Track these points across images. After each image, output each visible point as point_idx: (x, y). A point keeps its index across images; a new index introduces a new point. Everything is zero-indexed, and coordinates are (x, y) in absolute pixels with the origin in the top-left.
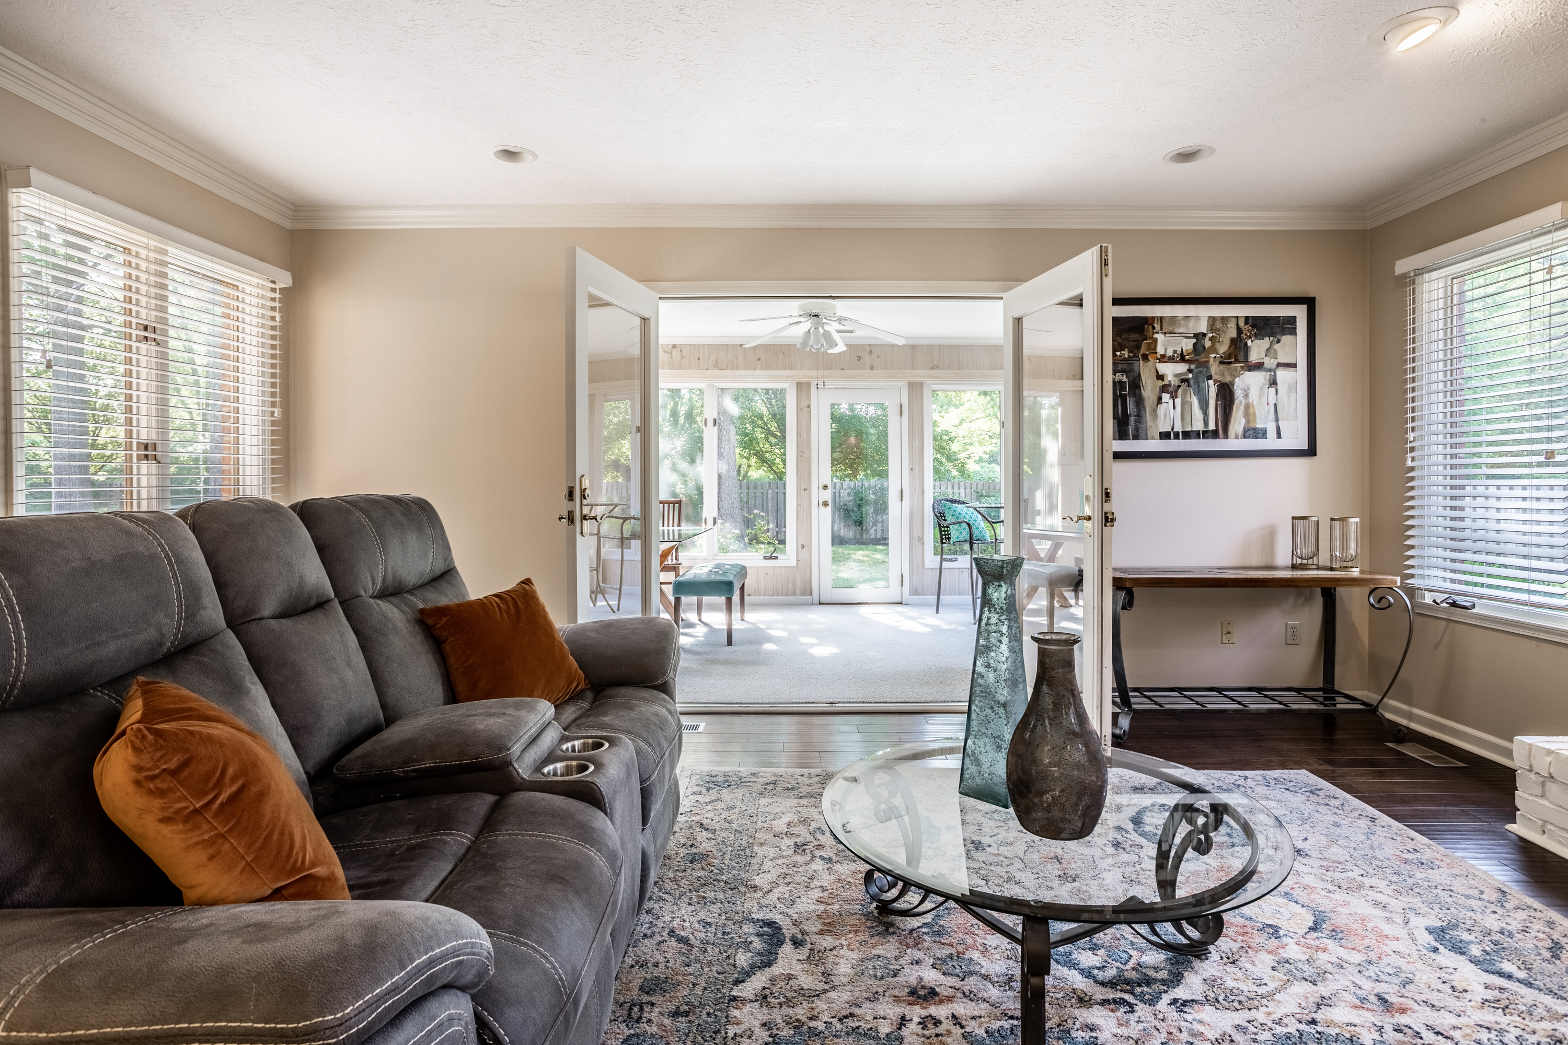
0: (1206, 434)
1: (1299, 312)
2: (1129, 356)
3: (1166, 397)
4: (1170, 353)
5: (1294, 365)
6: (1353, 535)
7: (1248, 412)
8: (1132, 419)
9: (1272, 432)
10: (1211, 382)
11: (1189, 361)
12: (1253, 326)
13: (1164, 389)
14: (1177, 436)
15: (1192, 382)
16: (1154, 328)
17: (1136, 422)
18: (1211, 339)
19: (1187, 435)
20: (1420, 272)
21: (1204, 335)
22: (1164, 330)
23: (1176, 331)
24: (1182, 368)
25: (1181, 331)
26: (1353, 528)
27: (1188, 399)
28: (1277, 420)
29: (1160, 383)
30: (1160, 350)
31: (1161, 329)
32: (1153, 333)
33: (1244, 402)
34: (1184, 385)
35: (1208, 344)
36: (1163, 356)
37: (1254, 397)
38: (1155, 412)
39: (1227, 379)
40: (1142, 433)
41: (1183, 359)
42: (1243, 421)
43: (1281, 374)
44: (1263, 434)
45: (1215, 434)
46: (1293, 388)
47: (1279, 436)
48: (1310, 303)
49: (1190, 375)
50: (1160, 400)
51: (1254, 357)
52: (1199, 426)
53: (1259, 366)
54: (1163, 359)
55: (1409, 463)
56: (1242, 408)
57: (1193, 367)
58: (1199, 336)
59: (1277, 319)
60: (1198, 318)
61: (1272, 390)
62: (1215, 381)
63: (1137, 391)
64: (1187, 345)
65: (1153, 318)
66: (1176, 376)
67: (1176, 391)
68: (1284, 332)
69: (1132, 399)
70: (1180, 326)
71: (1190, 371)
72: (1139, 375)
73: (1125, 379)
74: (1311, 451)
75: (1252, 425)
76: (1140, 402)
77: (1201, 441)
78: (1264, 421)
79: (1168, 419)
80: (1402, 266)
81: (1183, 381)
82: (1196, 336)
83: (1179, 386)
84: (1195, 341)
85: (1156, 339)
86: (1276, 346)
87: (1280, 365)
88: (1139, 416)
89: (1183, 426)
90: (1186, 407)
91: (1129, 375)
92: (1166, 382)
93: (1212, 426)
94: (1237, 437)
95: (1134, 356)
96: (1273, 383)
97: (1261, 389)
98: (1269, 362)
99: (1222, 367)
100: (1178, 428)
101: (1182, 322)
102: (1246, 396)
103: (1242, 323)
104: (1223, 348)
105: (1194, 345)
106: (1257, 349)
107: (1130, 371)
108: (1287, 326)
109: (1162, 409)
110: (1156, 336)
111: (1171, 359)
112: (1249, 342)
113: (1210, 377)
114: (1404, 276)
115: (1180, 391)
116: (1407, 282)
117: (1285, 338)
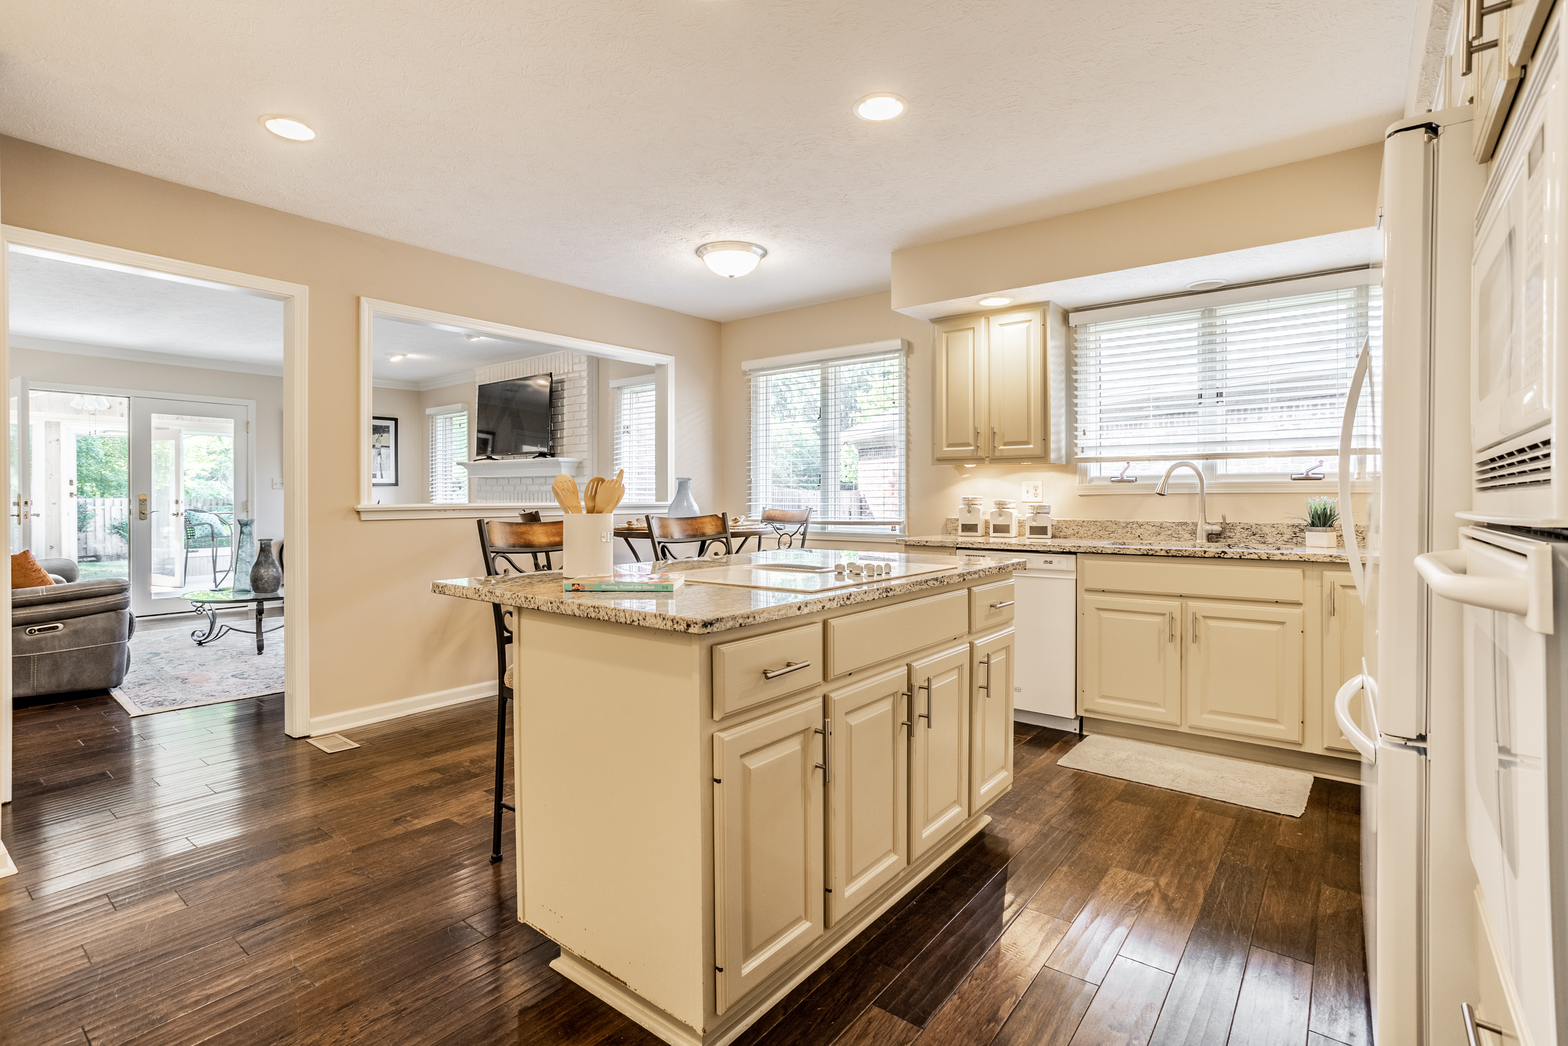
1: (391, 424)
5: (389, 447)
9: (378, 476)
20: (436, 415)
28: (381, 470)
43: (383, 451)
44: (374, 476)
46: (388, 456)
47: (382, 478)
48: (396, 421)
53: (373, 447)
55: (430, 490)
59: (381, 427)
61: (379, 457)
68: (384, 432)
74: (396, 484)
78: (375, 470)
80: (429, 411)
86: (381, 438)
87: (382, 446)
96: (379, 454)
97: (374, 457)
98: (378, 445)
106: (372, 439)
108: (387, 430)
114: (429, 415)
116: (432, 417)
117: (384, 435)
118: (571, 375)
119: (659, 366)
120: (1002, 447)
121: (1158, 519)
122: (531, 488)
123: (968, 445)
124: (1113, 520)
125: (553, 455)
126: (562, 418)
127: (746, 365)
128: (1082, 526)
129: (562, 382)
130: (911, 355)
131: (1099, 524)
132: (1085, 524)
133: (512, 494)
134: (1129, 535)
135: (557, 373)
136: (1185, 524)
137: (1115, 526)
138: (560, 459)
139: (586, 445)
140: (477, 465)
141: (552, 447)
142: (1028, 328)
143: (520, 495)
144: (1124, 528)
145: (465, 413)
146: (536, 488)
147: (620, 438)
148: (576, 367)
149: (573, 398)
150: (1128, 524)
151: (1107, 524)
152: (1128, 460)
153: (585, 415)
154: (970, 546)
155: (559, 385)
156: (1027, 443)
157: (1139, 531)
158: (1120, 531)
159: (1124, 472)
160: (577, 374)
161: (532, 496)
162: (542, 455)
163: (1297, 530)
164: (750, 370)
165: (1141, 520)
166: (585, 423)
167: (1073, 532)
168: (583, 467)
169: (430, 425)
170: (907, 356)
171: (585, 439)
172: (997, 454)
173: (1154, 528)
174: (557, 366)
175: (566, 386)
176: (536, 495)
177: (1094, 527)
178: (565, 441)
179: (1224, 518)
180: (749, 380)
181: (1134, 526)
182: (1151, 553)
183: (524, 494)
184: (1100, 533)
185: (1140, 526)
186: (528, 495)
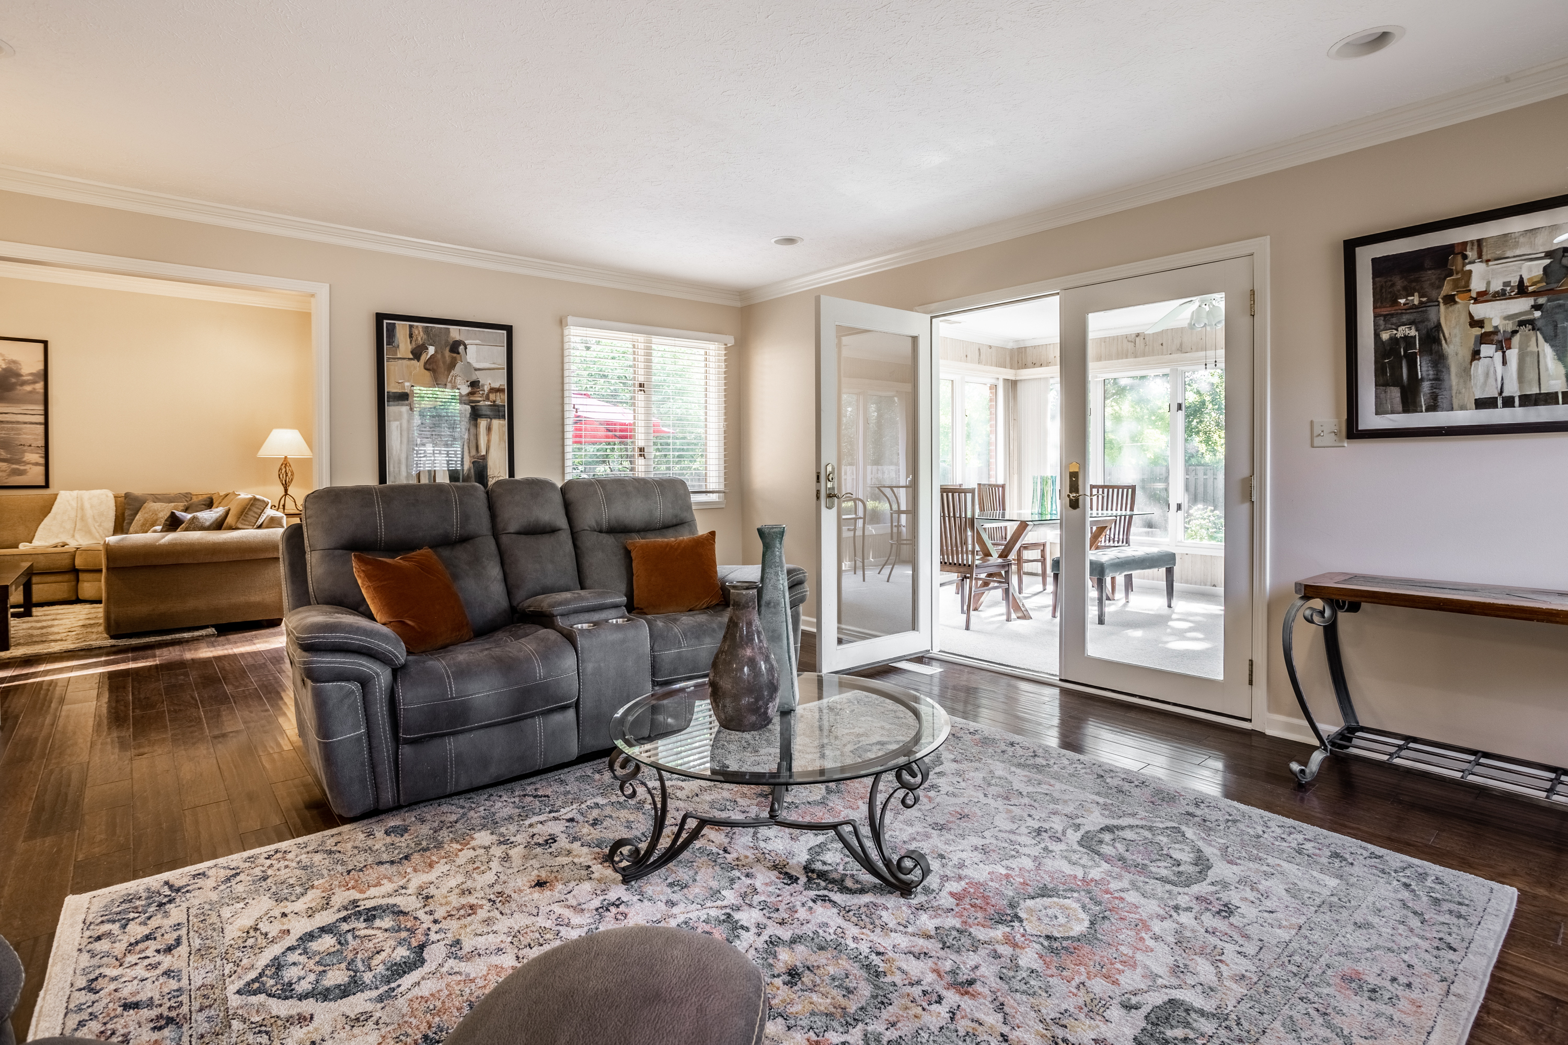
2: (1421, 303)
3: (1487, 350)
4: (1496, 286)
8: (1426, 387)
11: (1535, 294)
13: (1485, 339)
14: (1509, 402)
15: (1539, 324)
16: (1465, 257)
17: (1432, 387)
19: (1527, 401)
22: (1485, 258)
23: (1508, 254)
24: (1522, 305)
25: (1518, 252)
27: (1533, 348)
29: (1477, 331)
30: (1477, 285)
31: (1480, 256)
32: (1464, 265)
34: (1525, 330)
36: (1481, 294)
38: (1466, 373)
40: (1443, 402)
41: (1522, 290)
49: (1538, 314)
50: (1476, 355)
52: (1555, 386)
54: (1482, 297)
57: (1542, 300)
58: (1557, 256)
60: (1551, 229)
63: (1435, 347)
64: (1532, 270)
65: (1464, 244)
66: (1508, 318)
67: (1509, 340)
69: (1426, 359)
70: (1516, 245)
71: (1536, 307)
72: (1438, 327)
73: (1413, 332)
76: (1439, 361)
77: (1561, 407)
79: (1491, 380)
81: (1522, 323)
82: (1549, 255)
83: (1514, 332)
84: (1548, 261)
85: (1470, 272)
88: (1438, 381)
89: (1520, 388)
90: (1528, 359)
91: (1420, 326)
92: (1488, 328)
95: (1429, 301)
100: (1512, 389)
101: (1522, 240)
105: (1545, 269)
107: (1423, 322)
109: (1479, 368)
110: (1468, 267)
111: (1500, 295)
115: (1516, 340)
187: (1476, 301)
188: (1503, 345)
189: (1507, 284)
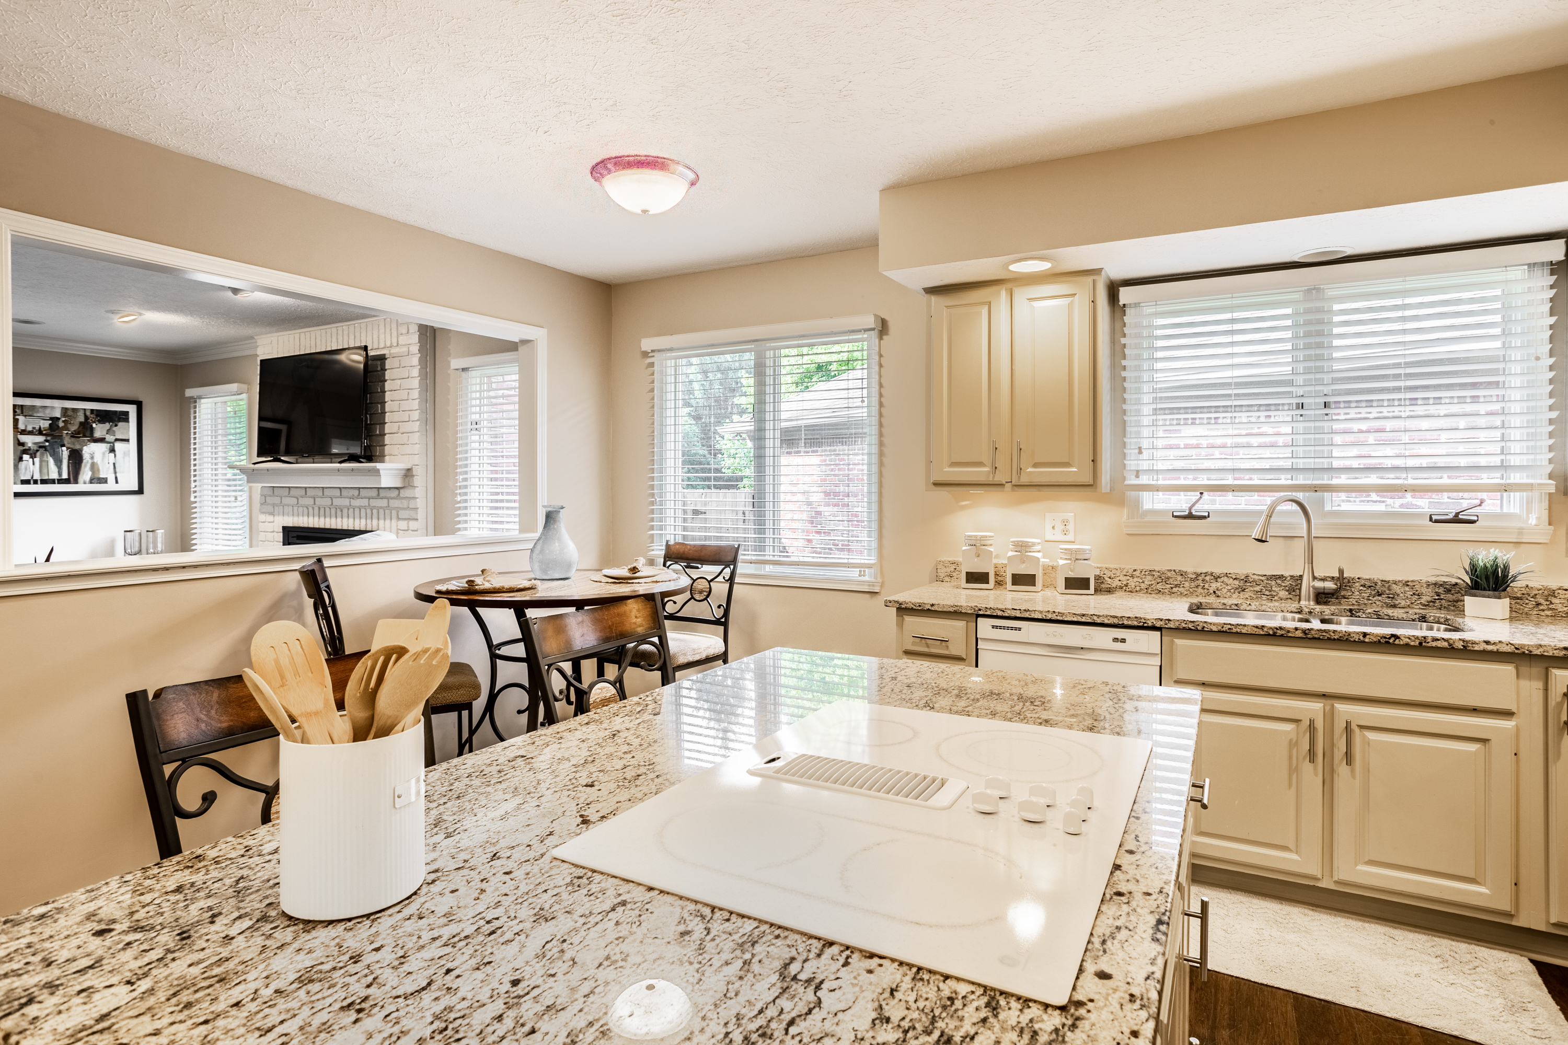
0: (61, 481)
1: (132, 410)
3: (26, 457)
4: (30, 428)
5: (128, 440)
6: (159, 540)
7: (94, 467)
9: (111, 479)
10: (64, 449)
12: (97, 416)
13: (26, 452)
14: (36, 482)
15: (48, 448)
16: (16, 412)
18: (63, 421)
19: (44, 482)
20: (200, 398)
21: (58, 419)
22: (25, 414)
23: (35, 415)
24: (40, 439)
25: (39, 415)
26: (159, 536)
27: (45, 458)
28: (115, 473)
29: (21, 448)
30: (21, 426)
31: (22, 413)
32: (15, 415)
33: (90, 461)
34: (42, 450)
35: (61, 424)
36: (24, 431)
37: (98, 459)
38: (17, 466)
39: (77, 447)
41: (40, 432)
42: (90, 474)
43: (118, 446)
44: (104, 481)
45: (67, 481)
46: (126, 454)
47: (117, 482)
48: (139, 405)
49: (47, 444)
50: (21, 458)
51: (98, 434)
52: (54, 475)
53: (102, 440)
55: (192, 499)
56: (89, 466)
57: (49, 438)
58: (54, 420)
59: (115, 412)
60: (53, 408)
61: (112, 455)
62: (68, 448)
64: (45, 424)
66: (35, 443)
67: (35, 454)
68: (120, 420)
70: (38, 412)
74: (140, 491)
75: (96, 476)
77: (57, 485)
78: (105, 472)
79: (28, 471)
80: (189, 392)
81: (41, 447)
82: (51, 419)
83: (38, 450)
84: (50, 422)
85: (18, 419)
86: (115, 429)
87: (117, 440)
89: (40, 476)
90: (44, 463)
92: (26, 447)
93: (65, 476)
94: (85, 483)
96: (112, 450)
97: (104, 454)
98: (109, 438)
99: (73, 439)
100: (37, 477)
101: (40, 410)
102: (92, 458)
103: (88, 413)
104: (74, 428)
105: (50, 425)
106: (100, 430)
108: (124, 417)
109: (23, 465)
111: (31, 433)
112: (94, 425)
113: (63, 445)
114: (191, 398)
115: (38, 454)
116: (194, 400)
117: (120, 424)
118: (394, 351)
119: (525, 342)
120: (1030, 470)
121: (1242, 571)
122: (337, 502)
123: (980, 464)
124: (1177, 568)
125: (370, 459)
126: (383, 408)
127: (647, 344)
128: (1132, 576)
129: (382, 358)
130: (885, 337)
131: (1156, 574)
132: (1137, 573)
133: (311, 509)
134: (1200, 590)
135: (375, 346)
136: (1281, 577)
137: (1179, 578)
138: (378, 465)
139: (418, 446)
140: (257, 470)
141: (368, 448)
142: (1070, 306)
143: (322, 510)
144: (1192, 580)
145: (244, 396)
146: (346, 502)
147: (466, 438)
148: (403, 340)
149: (399, 382)
150: (1198, 575)
151: (1169, 574)
152: (1201, 490)
153: (415, 405)
154: (1000, 613)
155: (379, 363)
156: (1067, 465)
157: (1214, 586)
158: (1187, 584)
159: (1193, 505)
160: (405, 349)
161: (339, 513)
162: (353, 458)
163: (1441, 590)
164: (653, 351)
165: (1217, 571)
166: (416, 415)
167: (1119, 584)
168: (413, 476)
169: (192, 411)
170: (881, 338)
171: (416, 438)
172: (1024, 479)
173: (1236, 582)
174: (375, 337)
175: (388, 364)
176: (345, 511)
177: (1149, 578)
178: (387, 439)
179: (1341, 571)
180: (652, 365)
181: (1208, 578)
182: (1279, 632)
183: (327, 509)
184: (1159, 587)
185: (1216, 578)
186: (333, 511)
187: (21, 434)
188: (33, 456)
189: (34, 428)
